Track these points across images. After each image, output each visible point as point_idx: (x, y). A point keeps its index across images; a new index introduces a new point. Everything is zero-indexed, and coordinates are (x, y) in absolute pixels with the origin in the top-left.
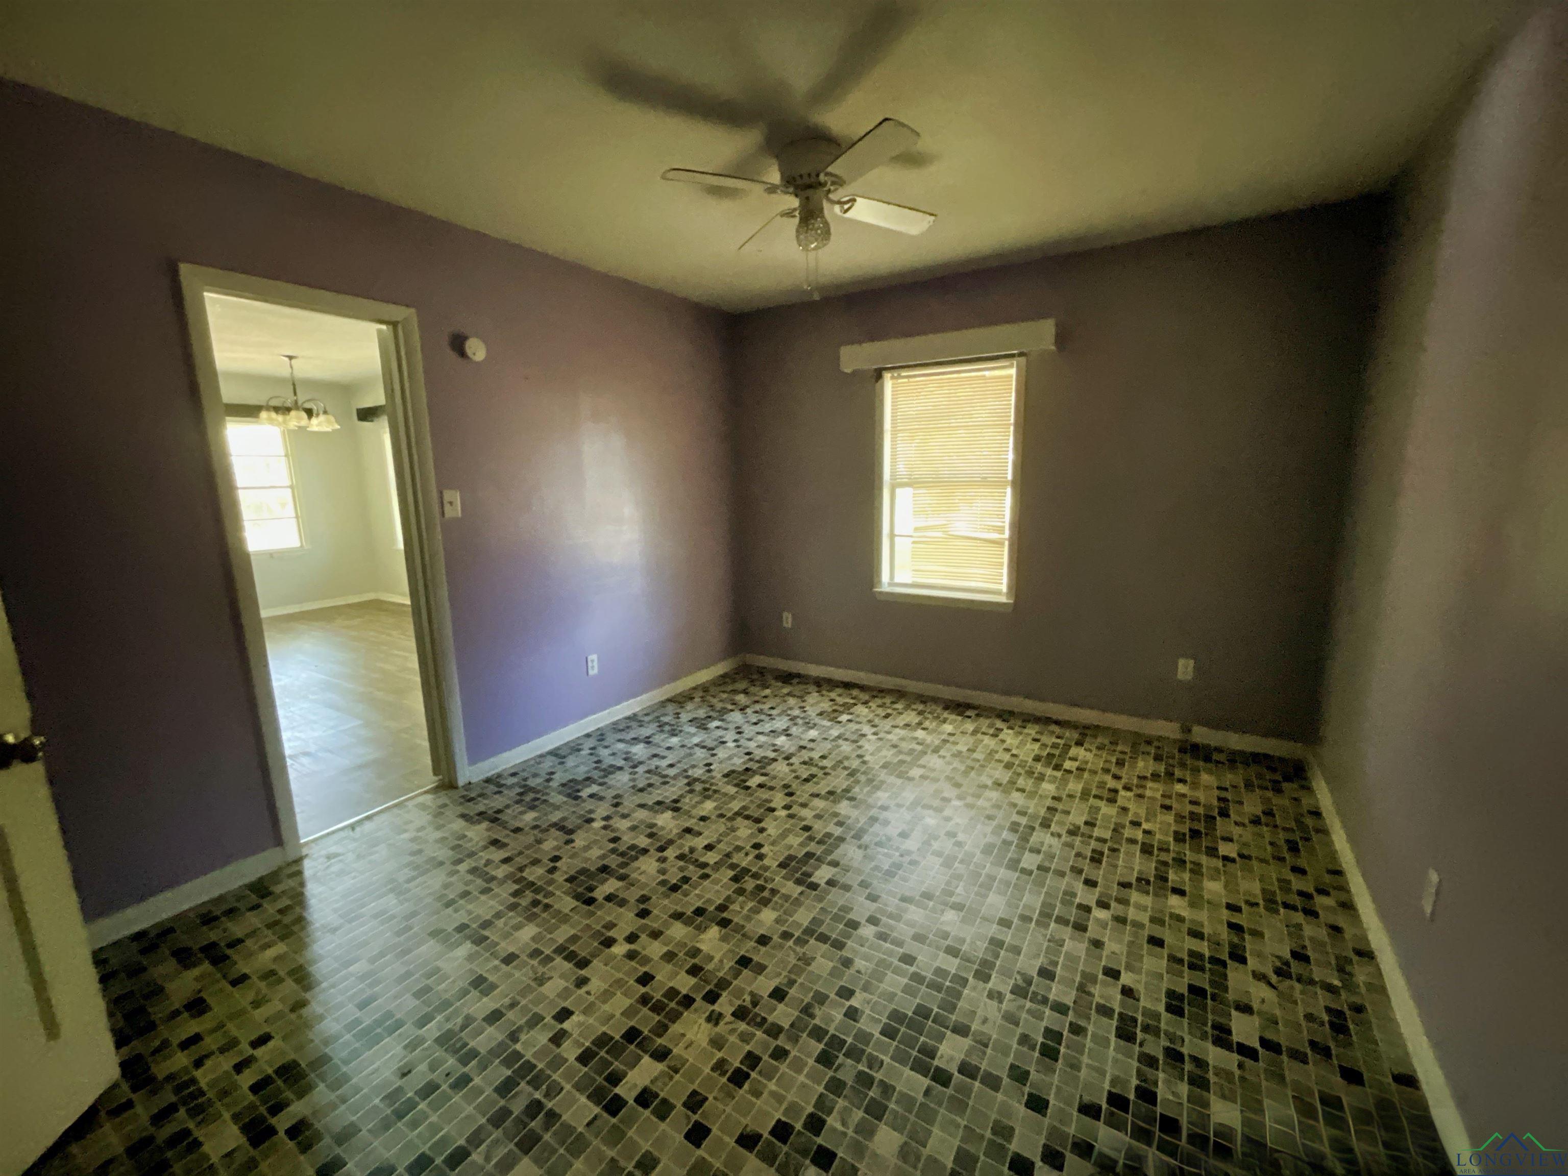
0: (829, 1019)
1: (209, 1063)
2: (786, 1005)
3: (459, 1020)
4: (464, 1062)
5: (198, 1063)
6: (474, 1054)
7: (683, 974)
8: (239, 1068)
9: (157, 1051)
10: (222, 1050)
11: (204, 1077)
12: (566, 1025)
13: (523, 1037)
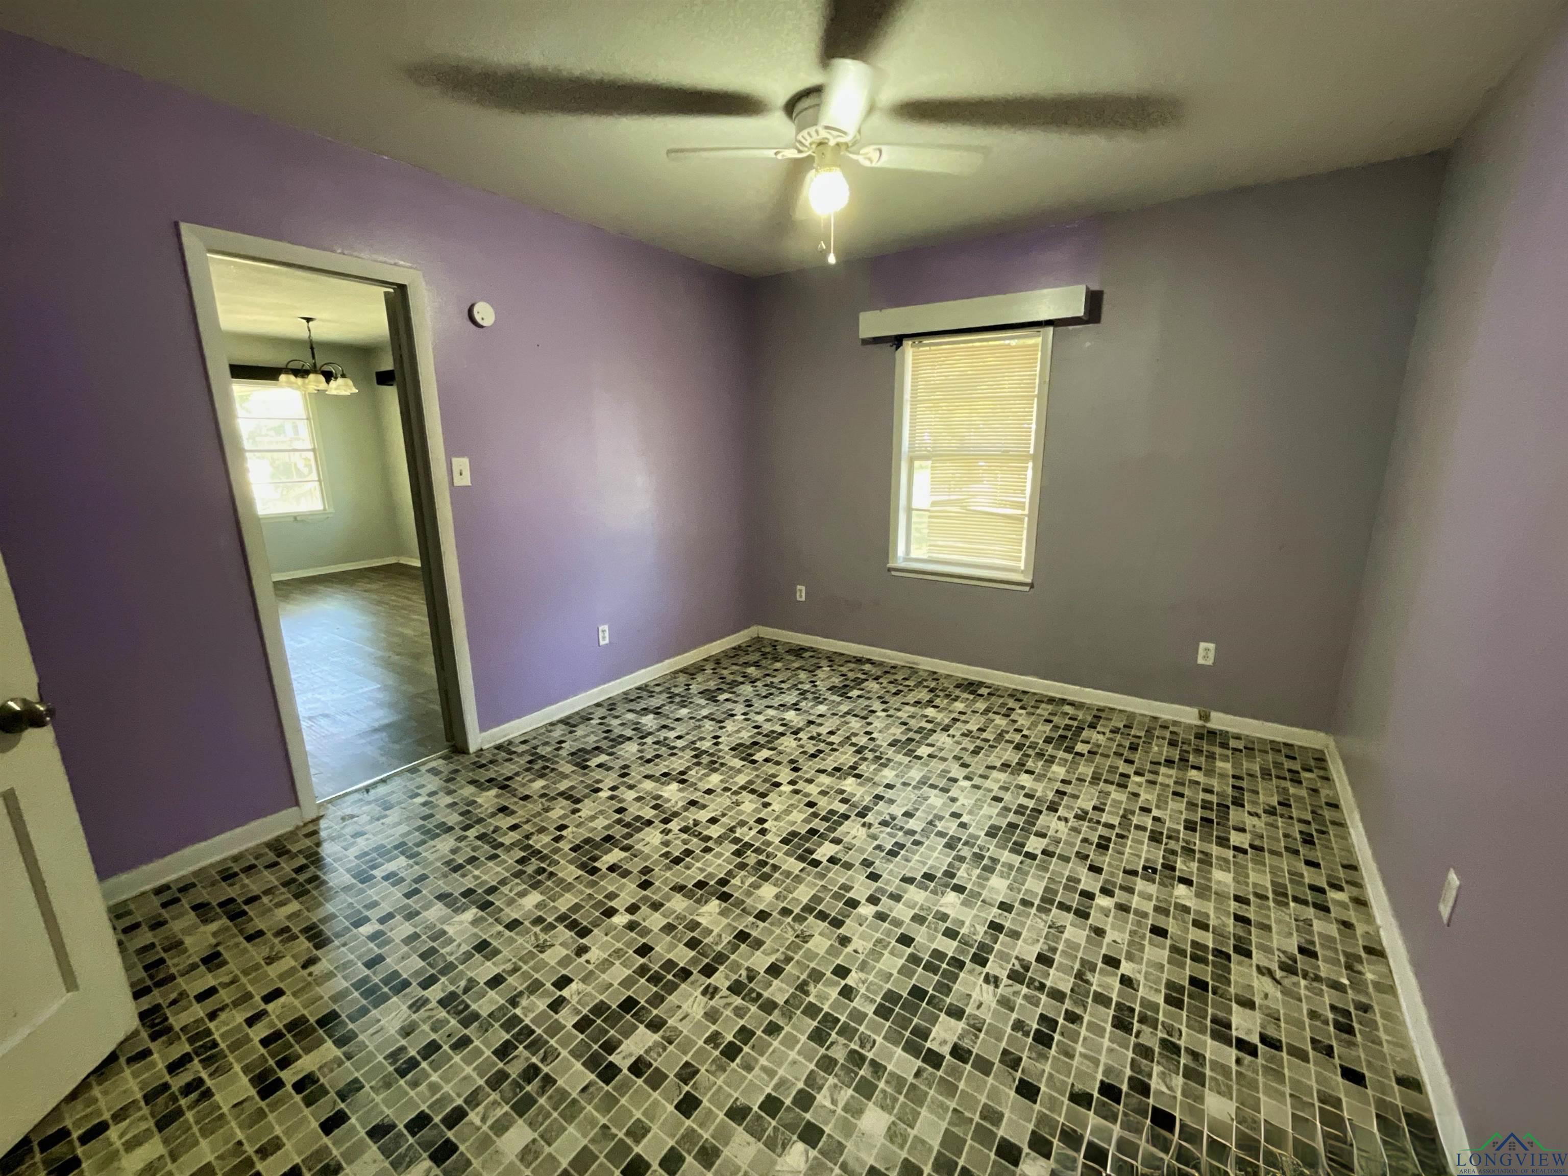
0: (822, 997)
1: (223, 1016)
2: (782, 981)
3: (463, 983)
4: (466, 1023)
5: (213, 1016)
6: (476, 1016)
7: (681, 946)
8: (251, 1022)
9: (174, 1002)
10: (236, 1004)
11: (217, 1030)
12: (565, 993)
13: (524, 1002)
